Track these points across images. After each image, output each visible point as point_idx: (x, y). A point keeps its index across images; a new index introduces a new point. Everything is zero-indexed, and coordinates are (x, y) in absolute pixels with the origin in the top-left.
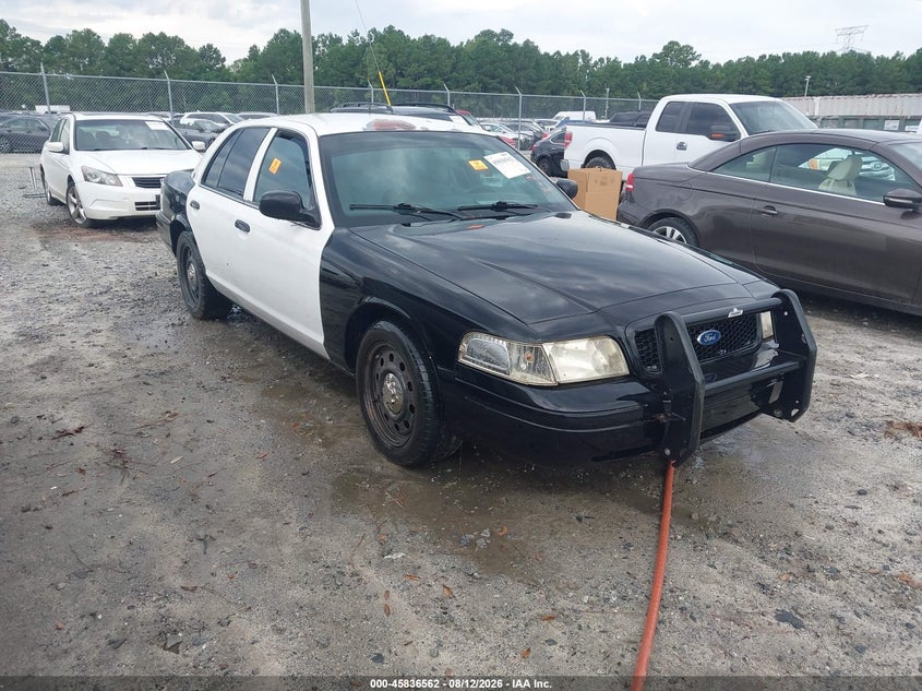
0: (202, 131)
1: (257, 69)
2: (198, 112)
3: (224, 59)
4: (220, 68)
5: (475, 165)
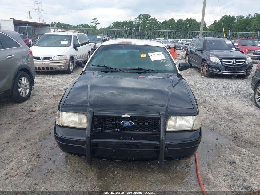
0: (183, 44)
1: (215, 27)
2: (185, 39)
3: (206, 25)
4: (205, 27)
5: (142, 56)
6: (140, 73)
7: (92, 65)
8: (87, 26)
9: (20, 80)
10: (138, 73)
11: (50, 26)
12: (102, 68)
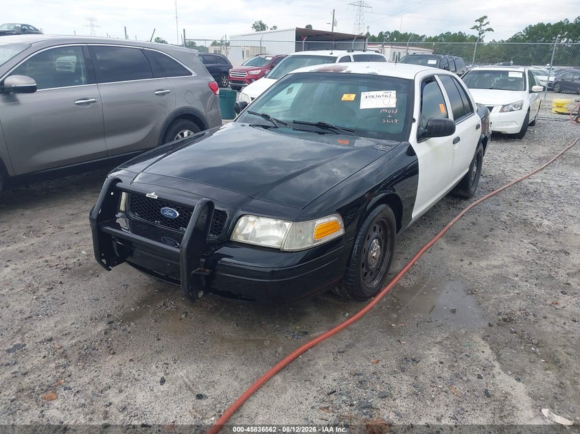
5: (345, 97)
6: (323, 134)
7: (249, 112)
8: (460, 38)
9: (179, 135)
10: (320, 133)
11: (367, 40)
12: (261, 118)
